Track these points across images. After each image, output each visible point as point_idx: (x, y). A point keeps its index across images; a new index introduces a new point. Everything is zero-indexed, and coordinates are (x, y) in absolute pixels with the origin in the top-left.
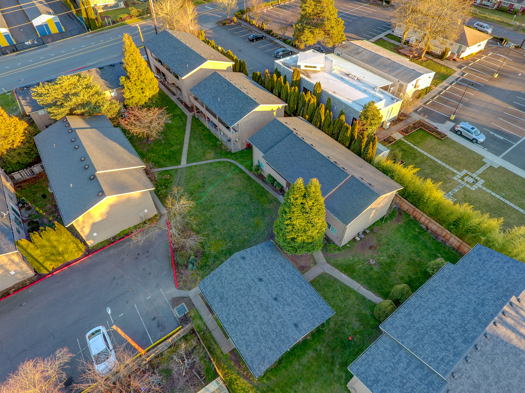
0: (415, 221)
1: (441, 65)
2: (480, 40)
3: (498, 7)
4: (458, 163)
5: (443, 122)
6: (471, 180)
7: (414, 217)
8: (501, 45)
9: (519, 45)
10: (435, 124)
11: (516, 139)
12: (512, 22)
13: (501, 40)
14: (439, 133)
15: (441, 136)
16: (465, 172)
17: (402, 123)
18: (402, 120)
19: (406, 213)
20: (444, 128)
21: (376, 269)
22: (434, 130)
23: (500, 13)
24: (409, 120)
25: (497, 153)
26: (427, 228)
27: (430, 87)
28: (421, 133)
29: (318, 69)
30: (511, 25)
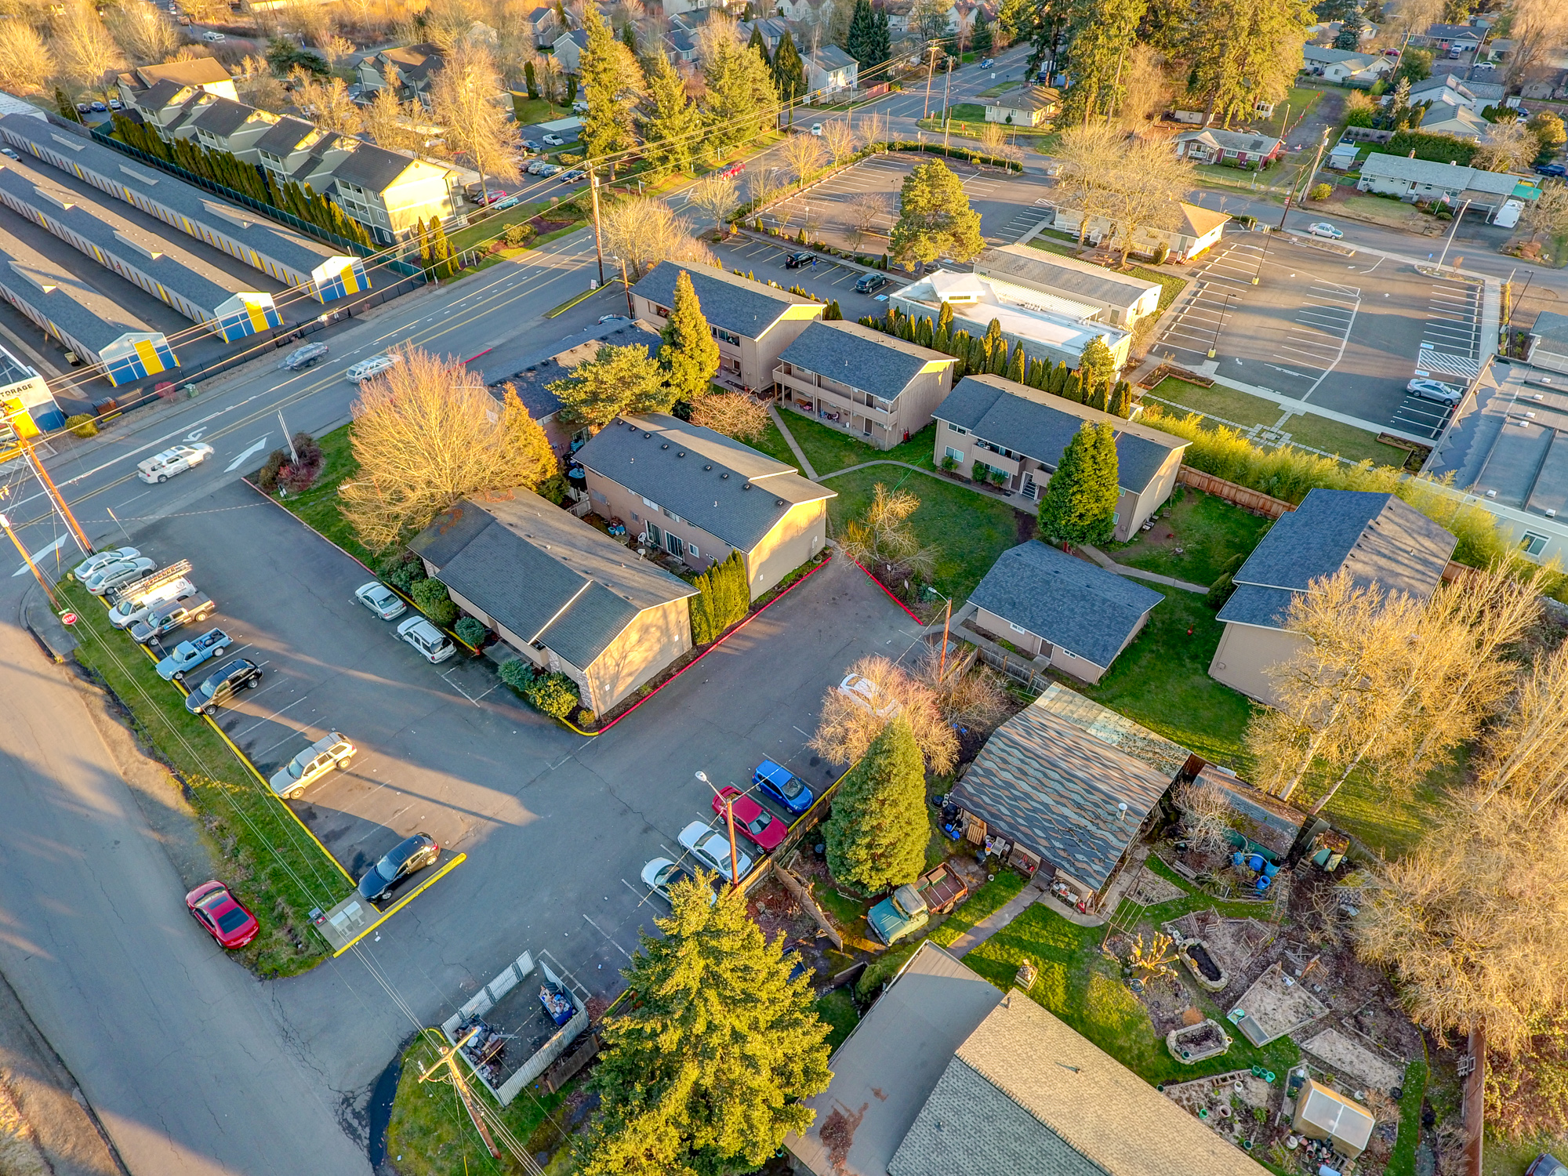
0: (1215, 497)
1: (1160, 274)
2: (1214, 226)
3: (1218, 159)
4: (1246, 417)
5: (1200, 363)
6: (1273, 437)
7: (1212, 493)
8: (1245, 226)
9: (1276, 226)
10: (1189, 368)
11: (1319, 373)
12: (1251, 186)
13: (1245, 220)
14: (1202, 380)
15: (1205, 383)
16: (1259, 427)
17: (1135, 372)
18: (1134, 368)
19: (1198, 490)
20: (1207, 370)
21: (1187, 558)
22: (1191, 376)
23: (1226, 170)
24: (1144, 367)
25: (1298, 397)
26: (1235, 503)
27: (1157, 312)
28: (1173, 383)
29: (973, 300)
30: (1251, 192)
